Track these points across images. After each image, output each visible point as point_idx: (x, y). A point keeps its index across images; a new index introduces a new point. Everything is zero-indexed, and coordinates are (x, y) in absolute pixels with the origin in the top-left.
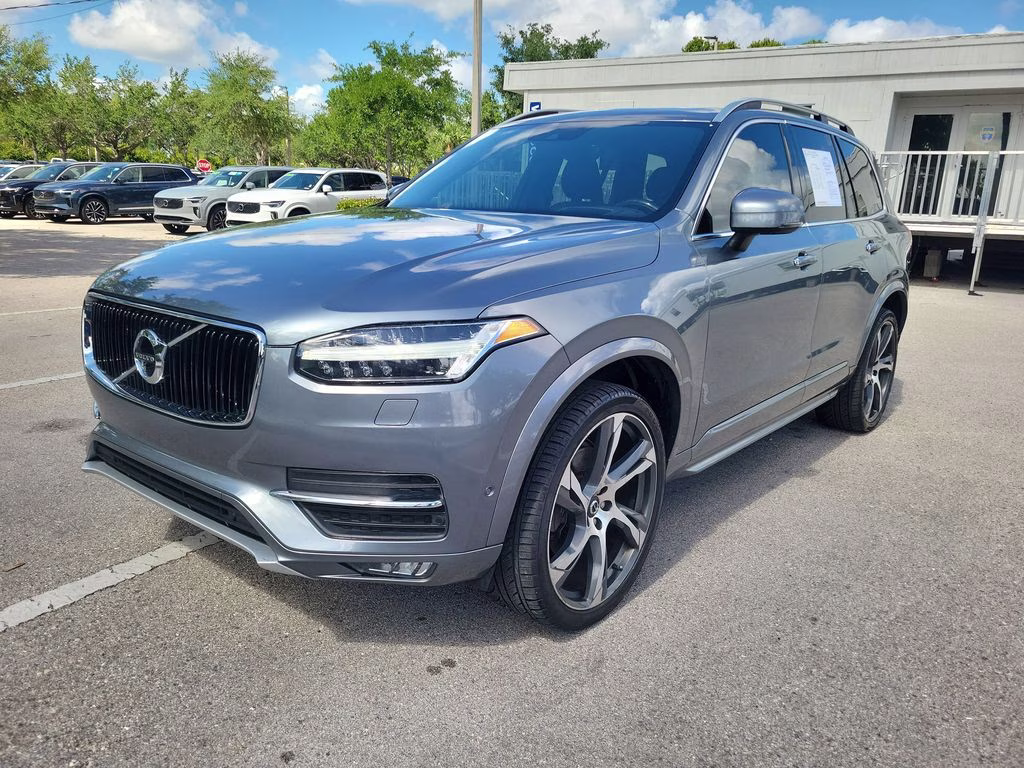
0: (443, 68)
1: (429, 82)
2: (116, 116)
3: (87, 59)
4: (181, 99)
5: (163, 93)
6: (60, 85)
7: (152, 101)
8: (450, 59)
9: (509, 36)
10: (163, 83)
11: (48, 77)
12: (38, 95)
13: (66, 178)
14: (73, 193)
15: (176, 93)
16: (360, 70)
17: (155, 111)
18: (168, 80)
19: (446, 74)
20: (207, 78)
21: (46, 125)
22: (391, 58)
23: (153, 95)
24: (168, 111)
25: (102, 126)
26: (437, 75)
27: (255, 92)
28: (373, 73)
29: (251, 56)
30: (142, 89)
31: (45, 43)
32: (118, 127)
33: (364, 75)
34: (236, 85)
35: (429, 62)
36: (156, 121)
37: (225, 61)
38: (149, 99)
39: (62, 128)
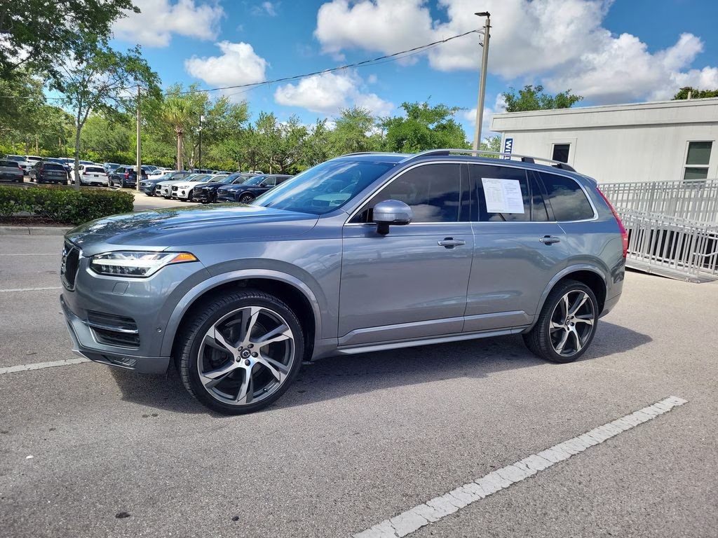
0: (448, 118)
1: (438, 127)
2: (283, 147)
3: (272, 114)
4: (321, 137)
5: (311, 133)
6: (256, 128)
7: (304, 138)
8: (453, 112)
9: (511, 94)
10: (311, 128)
11: (250, 124)
12: (239, 135)
13: (237, 182)
14: (237, 191)
15: (319, 132)
16: (395, 120)
17: (305, 143)
18: (315, 126)
19: (451, 121)
20: (334, 123)
21: (245, 151)
22: (414, 112)
23: (305, 134)
24: (313, 143)
25: (275, 152)
26: (444, 122)
27: (361, 132)
28: (403, 121)
29: (362, 110)
30: (299, 131)
31: (247, 105)
32: (283, 152)
33: (398, 123)
34: (350, 128)
35: (439, 113)
36: (305, 149)
37: (346, 113)
38: (302, 136)
39: (253, 153)
